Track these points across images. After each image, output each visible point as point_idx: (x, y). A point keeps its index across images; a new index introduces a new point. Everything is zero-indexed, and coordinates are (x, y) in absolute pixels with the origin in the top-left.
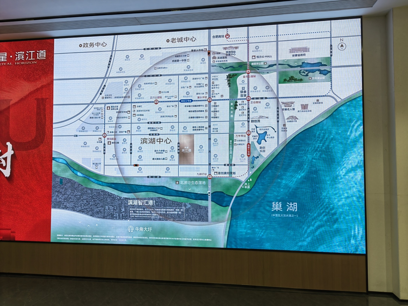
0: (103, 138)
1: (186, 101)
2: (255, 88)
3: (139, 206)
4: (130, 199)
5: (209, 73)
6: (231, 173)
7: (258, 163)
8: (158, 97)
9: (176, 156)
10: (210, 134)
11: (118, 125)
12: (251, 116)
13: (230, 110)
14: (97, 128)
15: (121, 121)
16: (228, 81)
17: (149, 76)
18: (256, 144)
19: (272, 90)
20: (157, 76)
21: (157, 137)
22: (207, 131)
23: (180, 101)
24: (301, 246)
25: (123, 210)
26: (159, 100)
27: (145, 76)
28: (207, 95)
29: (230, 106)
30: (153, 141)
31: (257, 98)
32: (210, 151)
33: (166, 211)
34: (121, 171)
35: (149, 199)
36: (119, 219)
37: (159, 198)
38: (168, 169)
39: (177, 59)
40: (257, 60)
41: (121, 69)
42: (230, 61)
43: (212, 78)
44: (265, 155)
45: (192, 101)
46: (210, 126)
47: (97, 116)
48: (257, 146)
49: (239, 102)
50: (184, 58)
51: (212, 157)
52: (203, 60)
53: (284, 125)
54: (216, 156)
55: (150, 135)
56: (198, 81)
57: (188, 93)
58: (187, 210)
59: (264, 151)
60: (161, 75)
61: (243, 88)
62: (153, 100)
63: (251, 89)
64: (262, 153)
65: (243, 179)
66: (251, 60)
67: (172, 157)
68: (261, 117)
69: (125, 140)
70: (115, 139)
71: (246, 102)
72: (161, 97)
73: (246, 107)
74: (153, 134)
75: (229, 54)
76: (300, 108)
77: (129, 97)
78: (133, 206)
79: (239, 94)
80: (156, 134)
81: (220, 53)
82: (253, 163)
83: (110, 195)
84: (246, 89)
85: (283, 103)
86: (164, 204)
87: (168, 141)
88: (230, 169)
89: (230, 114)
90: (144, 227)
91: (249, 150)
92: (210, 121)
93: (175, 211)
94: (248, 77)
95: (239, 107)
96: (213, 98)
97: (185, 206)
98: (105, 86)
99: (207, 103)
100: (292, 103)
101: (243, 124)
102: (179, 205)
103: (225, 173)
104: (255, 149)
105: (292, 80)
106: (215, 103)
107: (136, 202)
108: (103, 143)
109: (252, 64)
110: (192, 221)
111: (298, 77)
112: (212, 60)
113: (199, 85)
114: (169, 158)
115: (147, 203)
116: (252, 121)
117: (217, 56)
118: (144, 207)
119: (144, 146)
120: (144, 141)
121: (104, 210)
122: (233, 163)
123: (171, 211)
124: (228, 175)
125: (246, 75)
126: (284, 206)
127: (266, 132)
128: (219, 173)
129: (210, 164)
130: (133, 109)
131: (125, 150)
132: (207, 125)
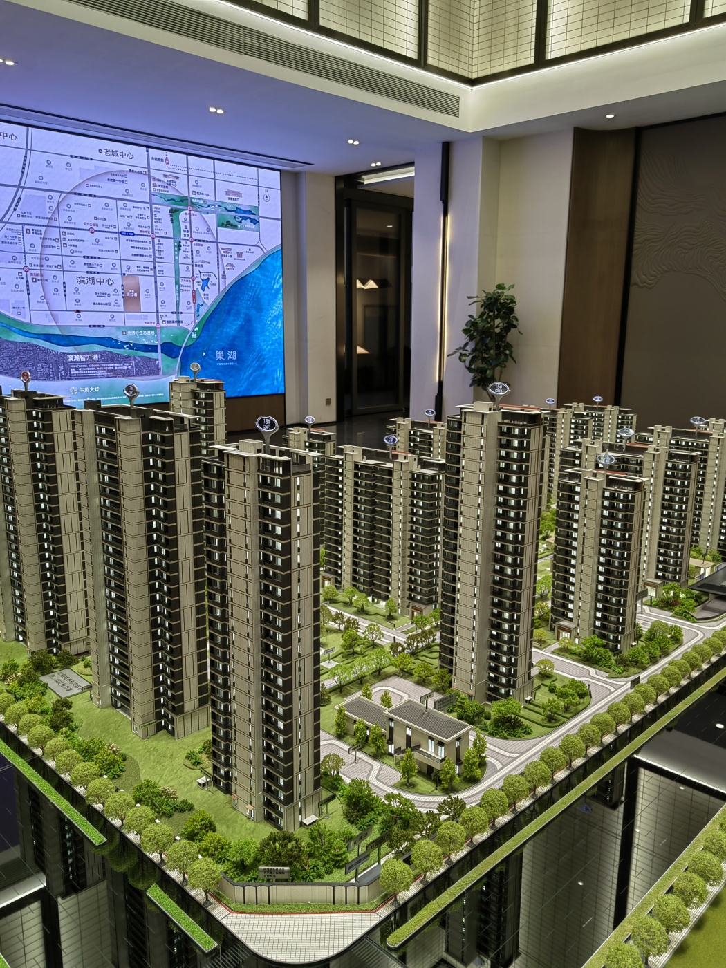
0: (24, 273)
1: (128, 234)
2: (197, 228)
3: (81, 362)
4: (69, 354)
5: (151, 203)
6: (178, 322)
7: (203, 311)
8: (94, 225)
9: (121, 301)
10: (155, 276)
11: (43, 256)
12: (194, 260)
13: (175, 250)
14: (14, 258)
15: (47, 251)
16: (171, 216)
17: (80, 194)
18: (200, 291)
19: (212, 234)
20: (90, 195)
21: (96, 276)
22: (152, 273)
23: (121, 233)
24: (240, 392)
25: (62, 368)
26: (96, 228)
27: (75, 194)
28: (150, 230)
29: (175, 246)
30: (92, 281)
31: (199, 241)
32: (157, 297)
33: (114, 367)
34: (55, 318)
35: (93, 353)
36: (58, 379)
37: (105, 351)
38: (112, 317)
39: (113, 177)
40: (197, 196)
41: (41, 178)
42: (171, 192)
43: (154, 210)
44: (209, 302)
45: (134, 235)
46: (155, 268)
47: (12, 241)
48: (202, 293)
49: (183, 242)
50: (121, 179)
51: (160, 304)
52: (143, 185)
53: (224, 272)
54: (163, 302)
55: (87, 272)
56: (140, 211)
57: (129, 224)
58: (137, 364)
59: (207, 299)
60: (95, 196)
61: (186, 227)
62: (88, 227)
63: (193, 229)
64: (205, 301)
65: (190, 328)
66: (191, 196)
67: (116, 302)
68: (204, 262)
69: (55, 277)
70: (42, 275)
71: (189, 243)
72: (97, 225)
73: (189, 249)
74: (91, 272)
75: (169, 184)
76: (236, 257)
77: (55, 219)
78: (75, 363)
79: (182, 233)
80: (95, 273)
81: (160, 181)
82: (198, 311)
83: (43, 350)
84: (189, 229)
85: (222, 249)
86: (112, 358)
87: (110, 282)
88: (178, 317)
89: (175, 255)
90: (90, 387)
91: (194, 297)
92: (154, 262)
93: (124, 365)
94: (190, 214)
95: (183, 248)
96: (157, 235)
97: (135, 359)
98: (20, 198)
99: (150, 239)
100: (230, 249)
101: (188, 268)
102: (128, 358)
103: (173, 322)
104: (200, 296)
105: (228, 225)
106: (159, 241)
107: (77, 358)
108: (25, 279)
109: (193, 200)
110: (143, 375)
111: (233, 222)
112: (152, 188)
113: (140, 216)
114: (113, 303)
115: (91, 358)
116: (196, 266)
117: (157, 183)
118: (87, 363)
119: (81, 286)
120: (81, 280)
121: (36, 369)
122: (180, 311)
123: (119, 366)
124: (176, 324)
125: (188, 212)
126: (226, 356)
127: (208, 279)
128: (168, 322)
129: (157, 312)
130: (62, 237)
131: (56, 290)
132: (152, 266)
